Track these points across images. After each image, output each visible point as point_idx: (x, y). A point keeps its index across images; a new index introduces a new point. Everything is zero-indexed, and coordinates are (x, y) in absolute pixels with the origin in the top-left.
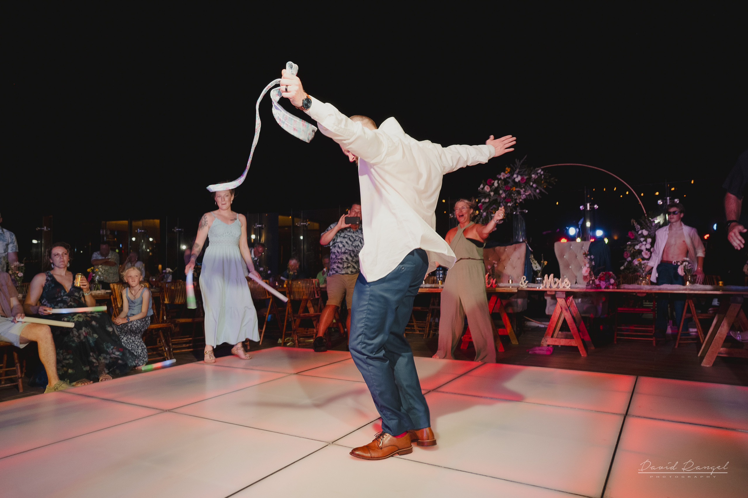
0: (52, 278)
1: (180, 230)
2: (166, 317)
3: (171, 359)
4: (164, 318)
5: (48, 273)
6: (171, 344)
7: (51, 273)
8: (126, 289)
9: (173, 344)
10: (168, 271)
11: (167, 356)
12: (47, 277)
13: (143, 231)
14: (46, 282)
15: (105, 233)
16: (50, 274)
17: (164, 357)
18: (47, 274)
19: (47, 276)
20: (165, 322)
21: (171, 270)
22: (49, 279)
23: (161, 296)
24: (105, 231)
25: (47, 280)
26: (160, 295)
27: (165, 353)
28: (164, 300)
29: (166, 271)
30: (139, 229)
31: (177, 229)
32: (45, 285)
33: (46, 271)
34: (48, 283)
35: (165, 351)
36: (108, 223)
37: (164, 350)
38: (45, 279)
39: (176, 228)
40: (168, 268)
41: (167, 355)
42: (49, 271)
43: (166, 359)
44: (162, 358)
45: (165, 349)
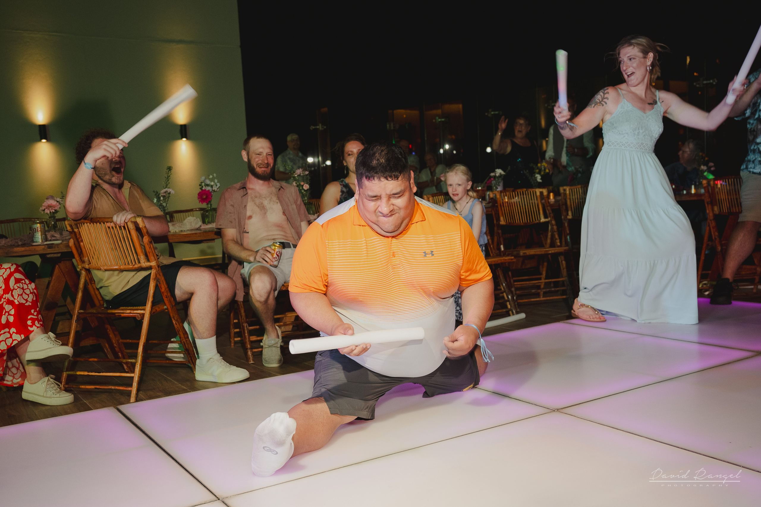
0: (348, 189)
1: (497, 113)
2: (504, 247)
3: (517, 313)
4: (500, 249)
5: (342, 181)
6: (513, 289)
7: (347, 182)
8: (447, 203)
9: (517, 289)
10: (499, 174)
11: (512, 308)
12: (342, 188)
13: (443, 120)
14: (341, 195)
15: (392, 128)
16: (345, 182)
17: (507, 310)
18: (341, 183)
19: (342, 186)
20: (502, 254)
21: (503, 173)
22: (344, 190)
23: (494, 214)
24: (392, 124)
25: (342, 192)
26: (493, 212)
27: (508, 303)
28: (498, 220)
29: (496, 174)
30: (437, 118)
31: (492, 113)
32: (340, 198)
33: (340, 179)
34: (343, 196)
35: (508, 301)
36: (395, 112)
37: (506, 298)
38: (340, 191)
39: (490, 110)
40: (499, 168)
41: (511, 306)
42: (343, 179)
43: (511, 312)
44: (504, 310)
45: (508, 298)
